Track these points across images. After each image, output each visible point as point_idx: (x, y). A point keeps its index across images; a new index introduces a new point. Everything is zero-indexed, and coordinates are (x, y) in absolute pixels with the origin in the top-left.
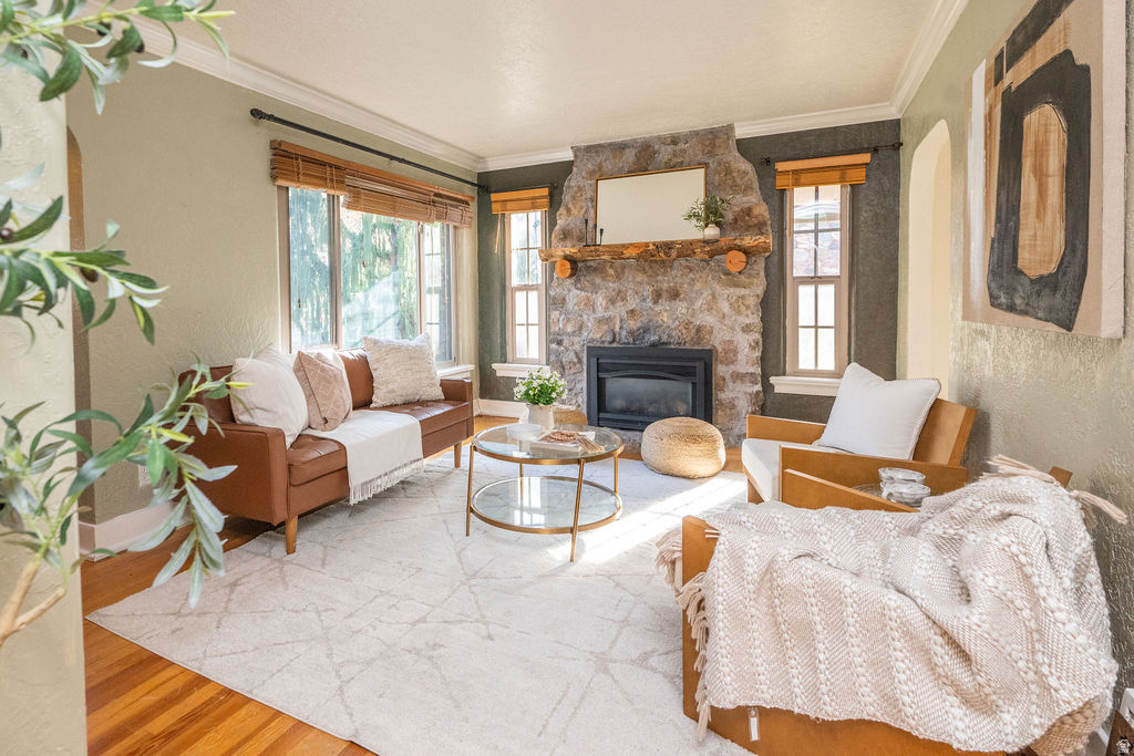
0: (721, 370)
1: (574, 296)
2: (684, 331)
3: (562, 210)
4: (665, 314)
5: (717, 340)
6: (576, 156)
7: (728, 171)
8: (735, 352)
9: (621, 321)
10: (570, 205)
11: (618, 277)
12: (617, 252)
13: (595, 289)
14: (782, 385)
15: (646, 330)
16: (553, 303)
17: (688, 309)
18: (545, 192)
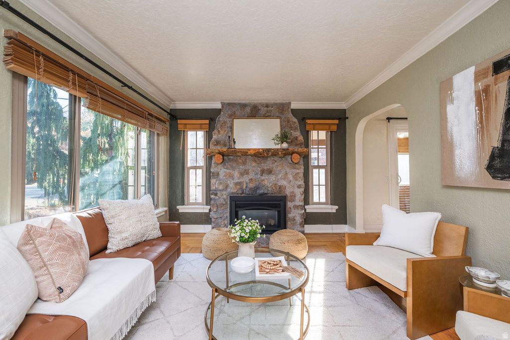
0: (289, 204)
1: (223, 172)
2: (274, 188)
3: (216, 131)
4: (266, 180)
5: (288, 192)
6: (223, 107)
7: (288, 121)
8: (295, 196)
9: (246, 183)
10: (220, 129)
11: (244, 163)
12: (245, 153)
13: (234, 169)
14: (310, 209)
15: (257, 188)
17: (276, 178)
18: (207, 122)
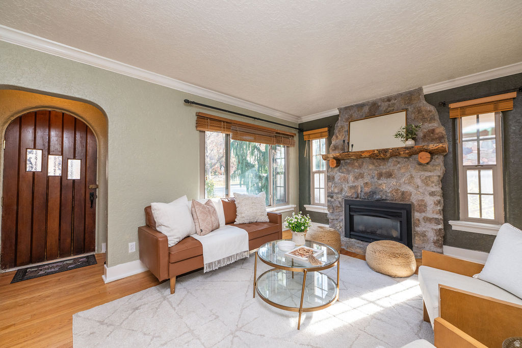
0: (417, 215)
1: (338, 175)
2: (395, 194)
3: (334, 137)
4: (384, 185)
5: (414, 199)
6: (340, 112)
7: (419, 111)
8: (425, 206)
9: (361, 188)
10: (338, 135)
11: (360, 167)
12: (359, 156)
13: (348, 172)
14: (456, 225)
15: (374, 193)
16: (330, 179)
17: (397, 182)
18: (326, 129)
